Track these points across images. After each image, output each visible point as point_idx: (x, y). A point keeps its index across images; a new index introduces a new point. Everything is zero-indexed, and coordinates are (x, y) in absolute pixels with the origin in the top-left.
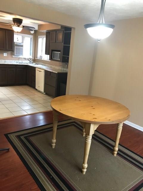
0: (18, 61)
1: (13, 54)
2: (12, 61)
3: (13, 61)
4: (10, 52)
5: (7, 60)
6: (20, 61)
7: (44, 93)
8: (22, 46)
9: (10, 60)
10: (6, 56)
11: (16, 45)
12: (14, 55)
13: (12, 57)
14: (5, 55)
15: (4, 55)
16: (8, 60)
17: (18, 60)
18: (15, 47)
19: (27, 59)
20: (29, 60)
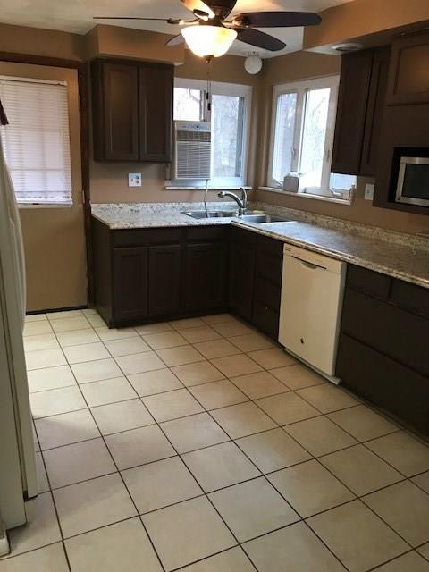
0: (186, 205)
1: (165, 175)
2: (162, 205)
3: (169, 205)
4: (153, 168)
5: (141, 205)
6: (198, 206)
7: (336, 382)
8: (206, 137)
9: (155, 205)
10: (140, 185)
11: (179, 132)
12: (171, 178)
13: (164, 189)
14: (135, 180)
15: (130, 185)
16: (149, 205)
17: (189, 201)
18: (177, 143)
19: (226, 195)
20: (236, 199)
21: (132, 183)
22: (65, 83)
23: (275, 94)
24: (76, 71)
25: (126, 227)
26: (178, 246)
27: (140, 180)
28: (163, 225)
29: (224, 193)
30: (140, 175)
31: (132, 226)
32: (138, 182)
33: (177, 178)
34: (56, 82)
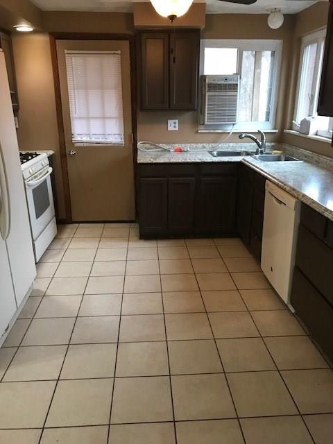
0: (214, 145)
1: (197, 121)
2: (194, 145)
3: (200, 145)
4: (188, 116)
5: (176, 145)
8: (234, 87)
9: (188, 146)
10: (177, 129)
11: (210, 85)
12: (203, 124)
13: (197, 132)
14: (173, 125)
15: (169, 129)
17: (214, 142)
18: (207, 94)
19: (245, 137)
20: (255, 141)
21: (171, 128)
22: (119, 52)
23: (303, 45)
24: (128, 42)
25: (149, 162)
26: (194, 178)
27: (177, 125)
28: (180, 161)
29: (244, 135)
30: (177, 121)
31: (154, 161)
32: (175, 127)
33: (206, 123)
34: (113, 52)
